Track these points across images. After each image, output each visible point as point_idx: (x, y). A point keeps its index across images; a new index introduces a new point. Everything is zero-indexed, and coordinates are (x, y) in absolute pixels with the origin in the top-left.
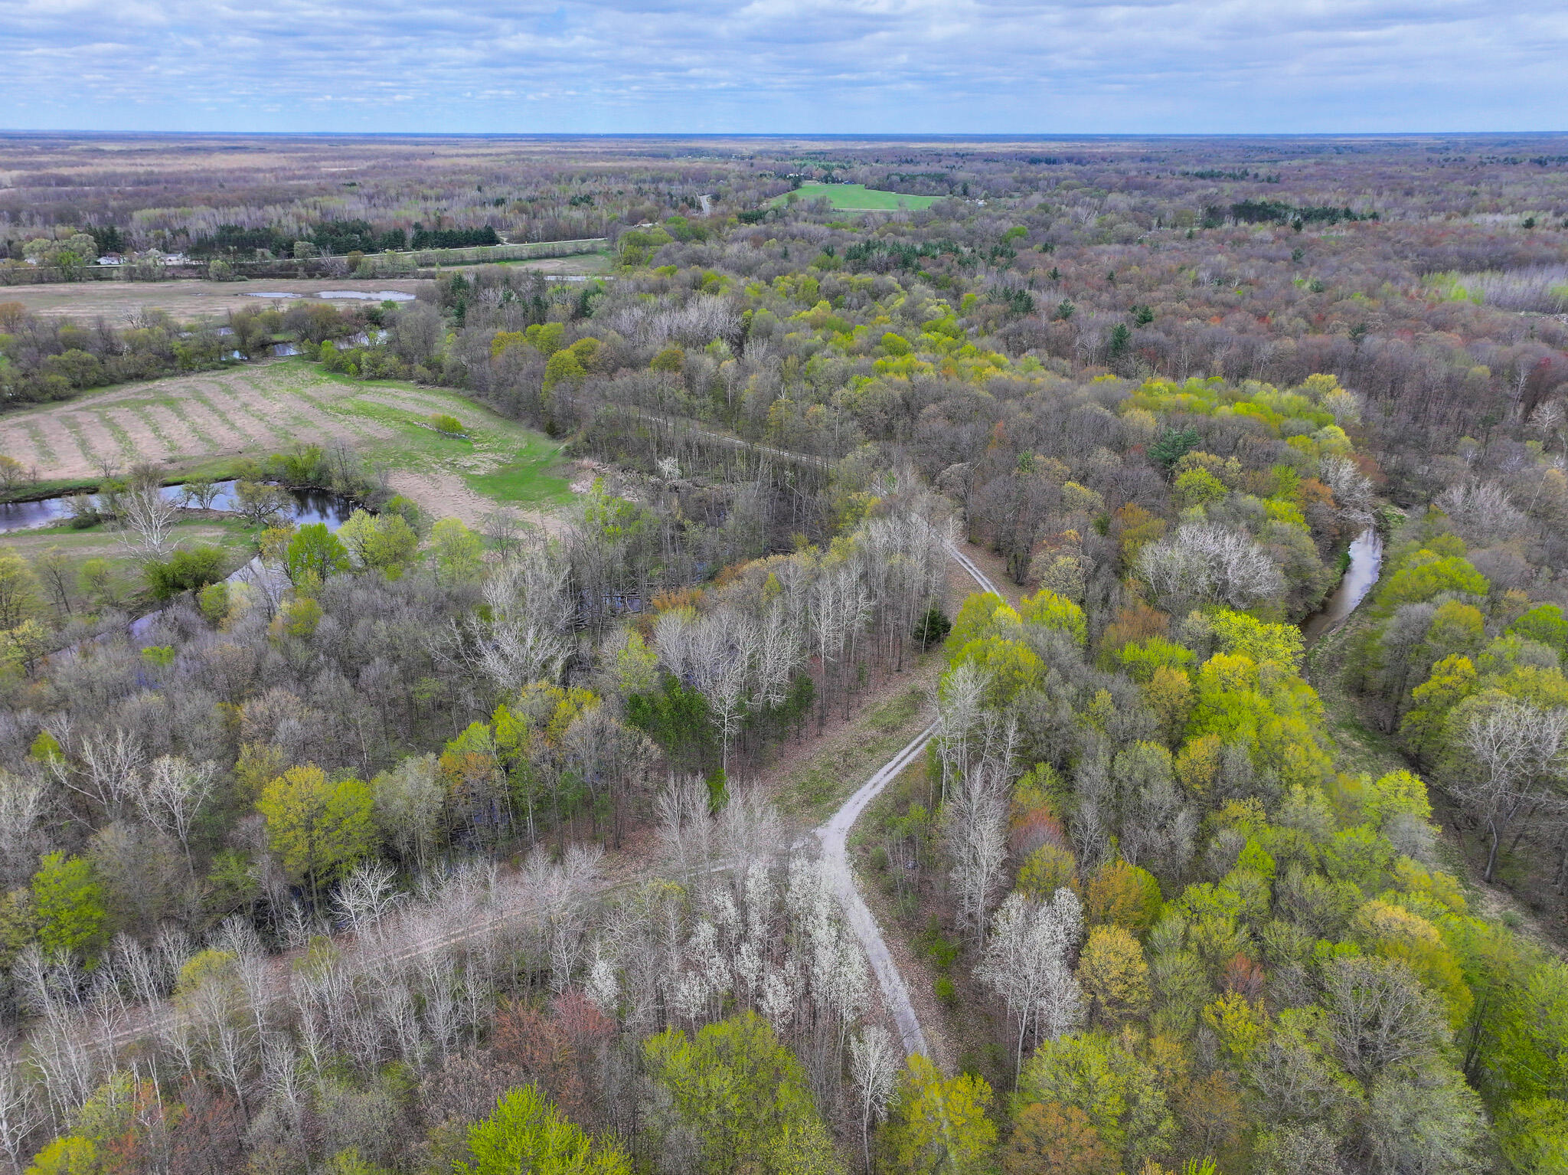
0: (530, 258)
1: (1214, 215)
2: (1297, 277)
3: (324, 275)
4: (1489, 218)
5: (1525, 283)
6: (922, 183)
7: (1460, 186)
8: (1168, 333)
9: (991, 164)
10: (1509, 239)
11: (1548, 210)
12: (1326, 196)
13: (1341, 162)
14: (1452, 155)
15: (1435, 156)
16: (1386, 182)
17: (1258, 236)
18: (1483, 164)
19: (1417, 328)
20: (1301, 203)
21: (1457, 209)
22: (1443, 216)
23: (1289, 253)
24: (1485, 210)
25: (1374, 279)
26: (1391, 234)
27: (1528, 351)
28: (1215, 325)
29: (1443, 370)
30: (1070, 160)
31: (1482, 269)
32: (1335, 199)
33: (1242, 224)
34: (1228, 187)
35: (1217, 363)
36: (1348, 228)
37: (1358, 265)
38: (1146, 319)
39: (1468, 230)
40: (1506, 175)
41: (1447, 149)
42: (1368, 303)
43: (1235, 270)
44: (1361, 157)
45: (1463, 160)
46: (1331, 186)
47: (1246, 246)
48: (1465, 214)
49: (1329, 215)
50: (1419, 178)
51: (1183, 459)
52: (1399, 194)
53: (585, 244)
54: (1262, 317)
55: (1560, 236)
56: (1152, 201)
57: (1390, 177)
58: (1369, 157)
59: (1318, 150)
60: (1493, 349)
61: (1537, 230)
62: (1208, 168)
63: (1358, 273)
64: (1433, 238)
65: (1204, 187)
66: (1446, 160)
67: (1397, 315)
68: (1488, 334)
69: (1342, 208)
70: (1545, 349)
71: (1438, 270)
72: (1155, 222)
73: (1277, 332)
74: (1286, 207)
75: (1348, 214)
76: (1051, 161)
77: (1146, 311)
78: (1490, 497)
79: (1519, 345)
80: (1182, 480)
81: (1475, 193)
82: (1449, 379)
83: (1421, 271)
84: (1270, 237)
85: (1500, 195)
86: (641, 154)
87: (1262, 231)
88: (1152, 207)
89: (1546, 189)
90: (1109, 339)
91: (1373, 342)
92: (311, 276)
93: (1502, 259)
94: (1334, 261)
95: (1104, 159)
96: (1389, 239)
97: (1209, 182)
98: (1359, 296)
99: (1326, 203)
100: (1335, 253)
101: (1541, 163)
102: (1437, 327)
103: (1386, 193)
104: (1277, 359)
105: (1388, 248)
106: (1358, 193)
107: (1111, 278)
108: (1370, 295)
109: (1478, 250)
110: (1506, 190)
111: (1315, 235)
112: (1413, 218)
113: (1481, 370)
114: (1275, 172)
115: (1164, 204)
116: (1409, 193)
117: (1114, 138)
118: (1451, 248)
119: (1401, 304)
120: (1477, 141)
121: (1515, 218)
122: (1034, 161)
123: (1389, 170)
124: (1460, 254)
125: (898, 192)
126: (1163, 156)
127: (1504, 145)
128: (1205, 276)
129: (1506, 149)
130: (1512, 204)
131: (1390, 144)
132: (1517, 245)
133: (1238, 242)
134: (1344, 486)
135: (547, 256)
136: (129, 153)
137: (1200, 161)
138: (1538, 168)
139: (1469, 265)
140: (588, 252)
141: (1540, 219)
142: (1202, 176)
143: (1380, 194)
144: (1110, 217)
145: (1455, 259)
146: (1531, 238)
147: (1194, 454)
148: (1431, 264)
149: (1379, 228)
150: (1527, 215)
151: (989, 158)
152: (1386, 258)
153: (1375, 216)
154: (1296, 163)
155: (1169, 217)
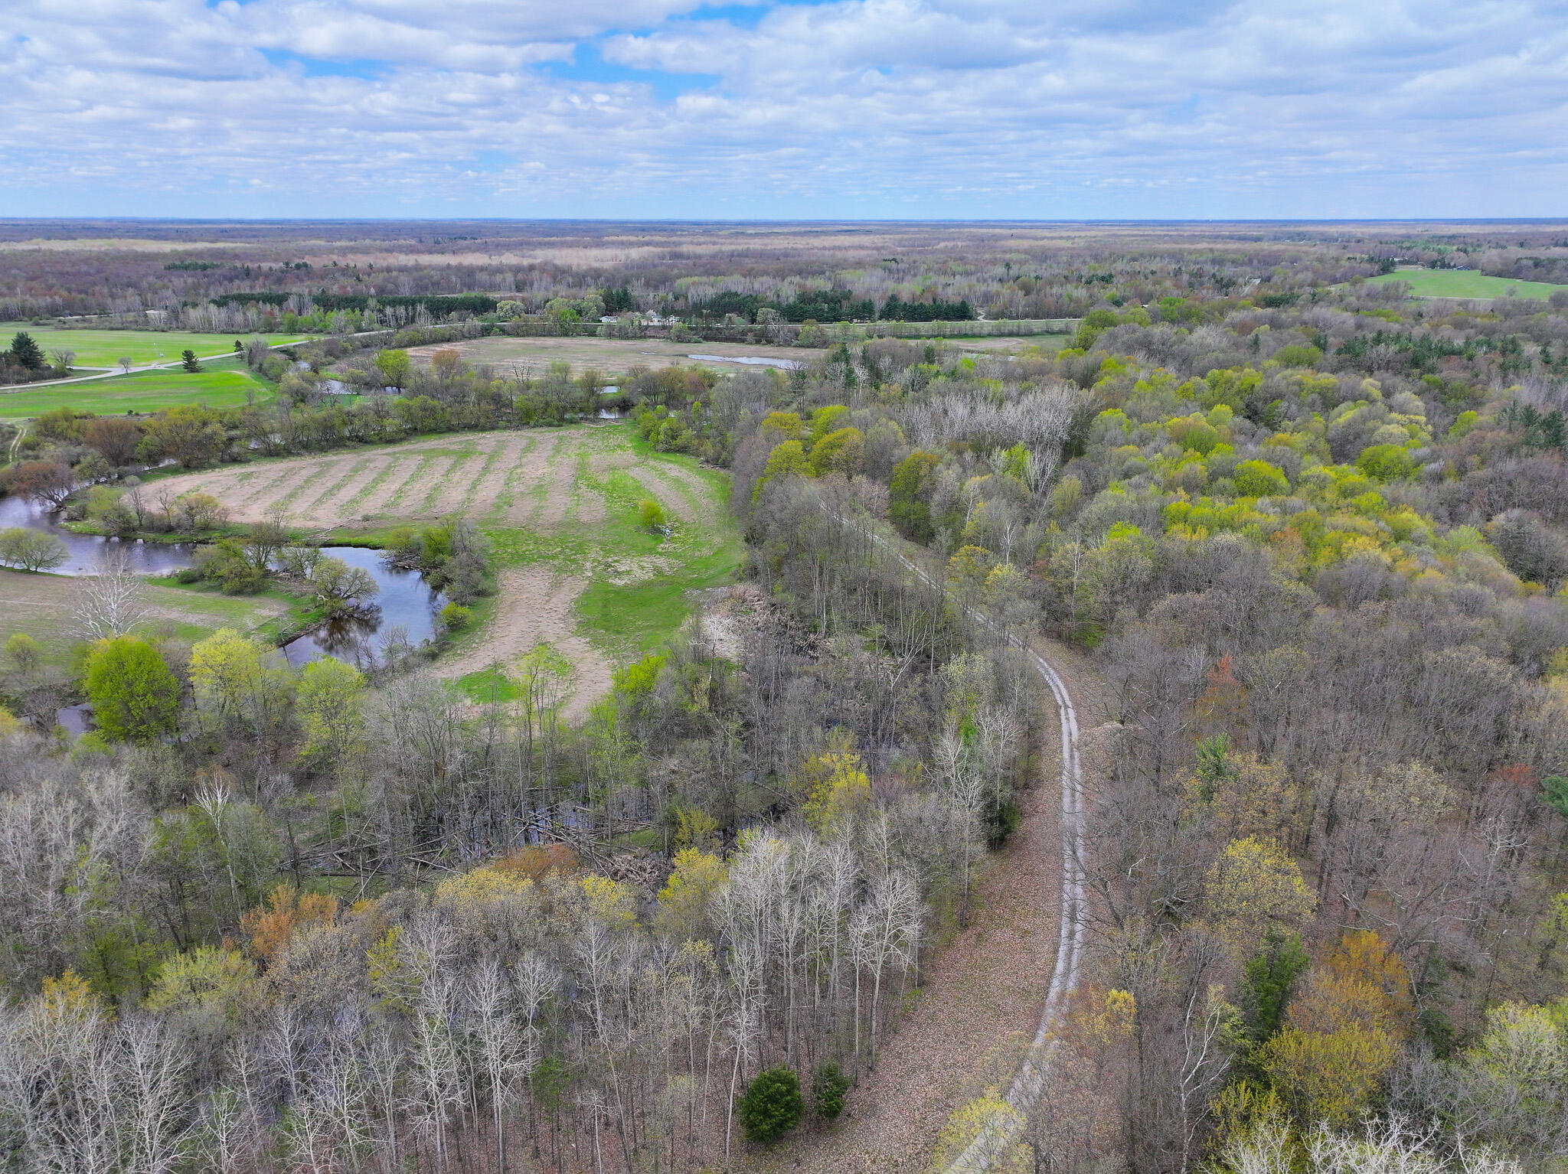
0: (990, 335)
3: (769, 342)
53: (1058, 324)
86: (1231, 238)
92: (758, 342)
135: (1011, 335)
136: (795, 234)
140: (1060, 332)
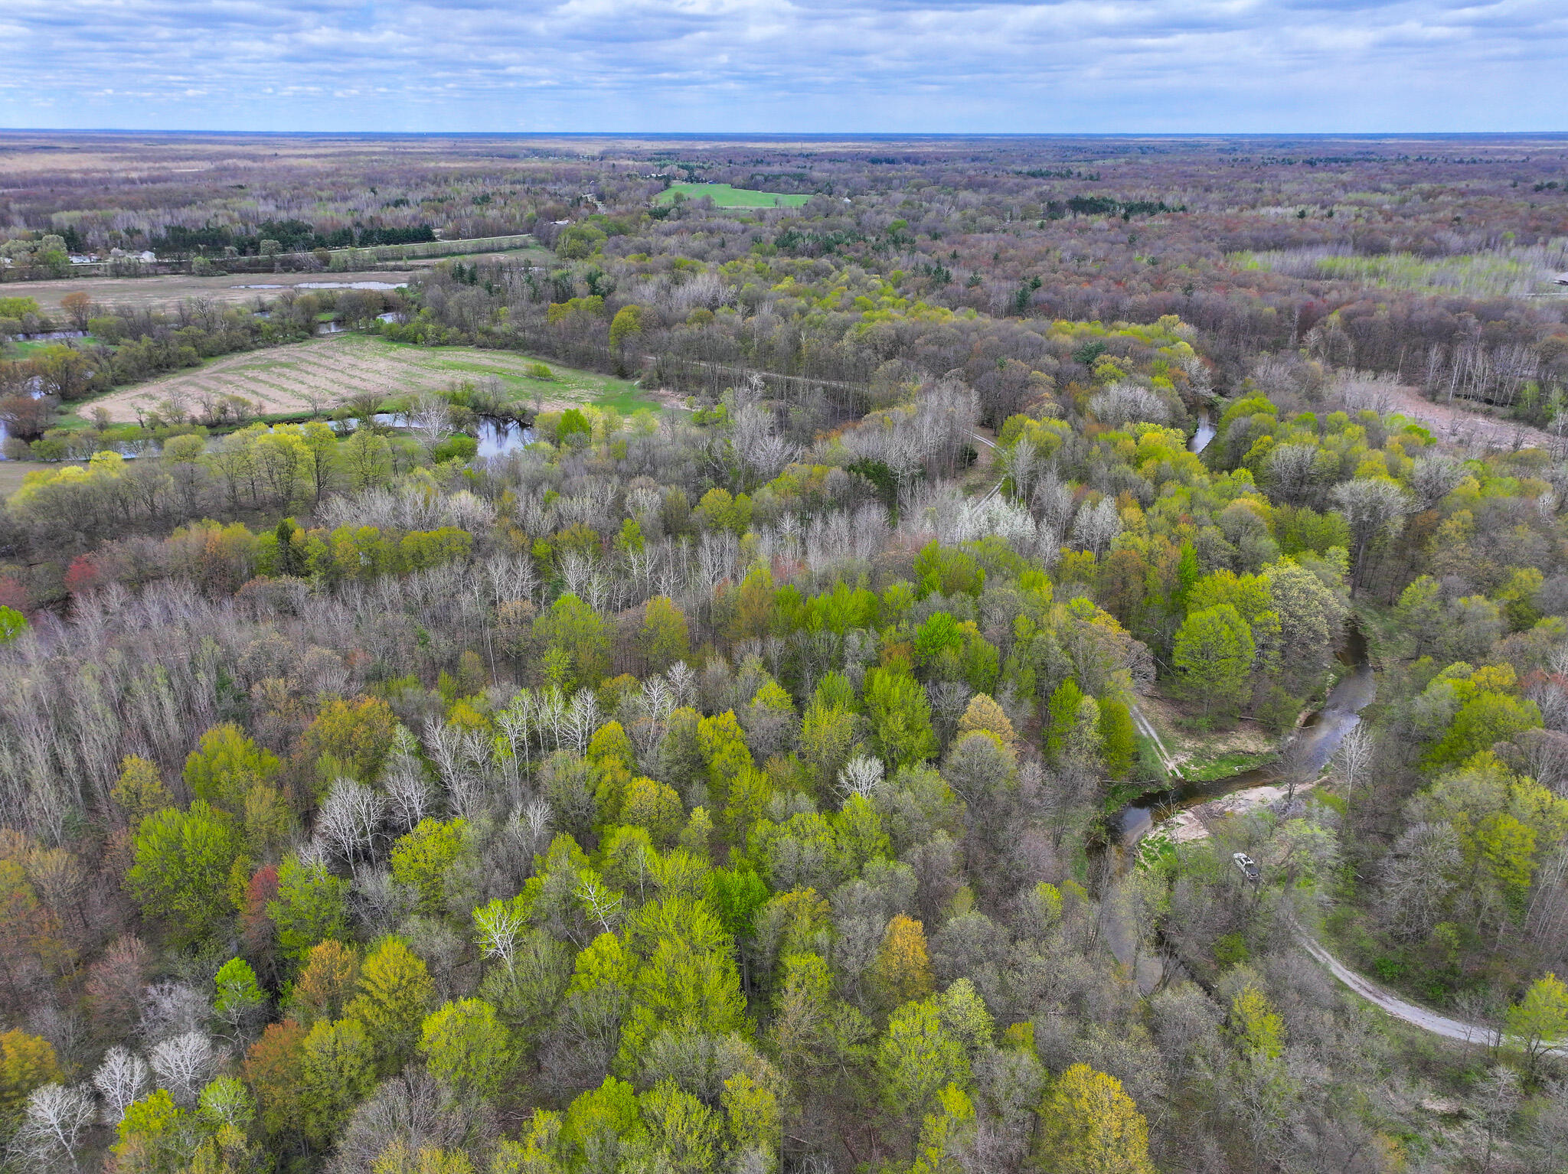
1: (1054, 210)
2: (1137, 255)
4: (1272, 210)
5: (1299, 258)
6: (786, 183)
7: (1246, 183)
8: (1056, 294)
9: (838, 165)
10: (1287, 226)
11: (1315, 204)
12: (1142, 192)
13: (1147, 161)
14: (1240, 156)
15: (1225, 156)
16: (1188, 180)
17: (1096, 225)
18: (1265, 164)
19: (1227, 287)
20: (1123, 198)
21: (1247, 203)
22: (1237, 208)
23: (1125, 238)
24: (1268, 204)
25: (1193, 256)
26: (1199, 222)
27: (1299, 299)
28: (1088, 288)
29: (1246, 311)
30: (907, 159)
31: (1269, 249)
32: (1150, 196)
33: (1081, 216)
34: (1058, 184)
35: (1095, 312)
36: (1166, 218)
37: (1179, 246)
38: (1036, 285)
39: (1257, 220)
40: (1284, 174)
41: (1235, 150)
42: (1190, 272)
43: (1089, 251)
44: (1164, 158)
45: (1248, 160)
46: (1144, 184)
47: (1089, 233)
48: (1253, 207)
49: (1149, 209)
50: (1214, 177)
51: (1096, 360)
52: (1200, 190)
54: (1118, 283)
55: (1323, 224)
56: (998, 197)
57: (1191, 176)
58: (1170, 157)
59: (1124, 150)
60: (1277, 299)
61: (1307, 220)
62: (1035, 167)
63: (1180, 251)
64: (1231, 226)
65: (1039, 185)
66: (1235, 160)
67: (1212, 279)
68: (1275, 290)
69: (1157, 202)
70: (1311, 298)
71: (1237, 249)
72: (1008, 215)
73: (1131, 292)
74: (1112, 202)
75: (1162, 206)
76: (890, 161)
77: (1036, 279)
78: (1279, 371)
79: (1293, 296)
80: (1098, 372)
81: (1260, 190)
82: (1250, 317)
83: (1226, 250)
84: (1107, 227)
85: (1279, 192)
87: (1099, 221)
88: (999, 203)
89: (1315, 186)
90: (1015, 299)
91: (1199, 295)
93: (1280, 241)
94: (1160, 243)
95: (938, 159)
96: (1198, 227)
97: (1041, 180)
98: (1184, 267)
99: (1142, 198)
100: (1160, 238)
101: (1311, 163)
102: (1240, 286)
103: (1190, 190)
104: (1134, 309)
105: (1199, 233)
106: (1167, 189)
107: (996, 258)
108: (1191, 265)
109: (1266, 236)
110: (1284, 187)
111: (1141, 224)
112: (1214, 210)
113: (1270, 310)
114: (1094, 171)
115: (1009, 200)
116: (1208, 189)
117: (937, 138)
118: (1246, 233)
119: (1214, 272)
120: (1260, 142)
121: (1291, 211)
122: (875, 161)
123: (1190, 169)
124: (1253, 239)
125: (765, 191)
126: (990, 155)
127: (1282, 146)
128: (1067, 255)
129: (1284, 150)
130: (1289, 199)
131: (1186, 145)
132: (1293, 231)
133: (1082, 230)
134: (1194, 372)
137: (1025, 161)
138: (1308, 168)
139: (1260, 245)
140: (523, 247)
141: (1310, 211)
142: (1033, 175)
143: (1185, 190)
144: (970, 212)
145: (1248, 241)
146: (1303, 225)
147: (1102, 357)
148: (1232, 246)
149: (1191, 218)
150: (1300, 208)
151: (833, 158)
152: (1198, 241)
153: (1183, 209)
154: (1109, 162)
155: (1017, 211)
